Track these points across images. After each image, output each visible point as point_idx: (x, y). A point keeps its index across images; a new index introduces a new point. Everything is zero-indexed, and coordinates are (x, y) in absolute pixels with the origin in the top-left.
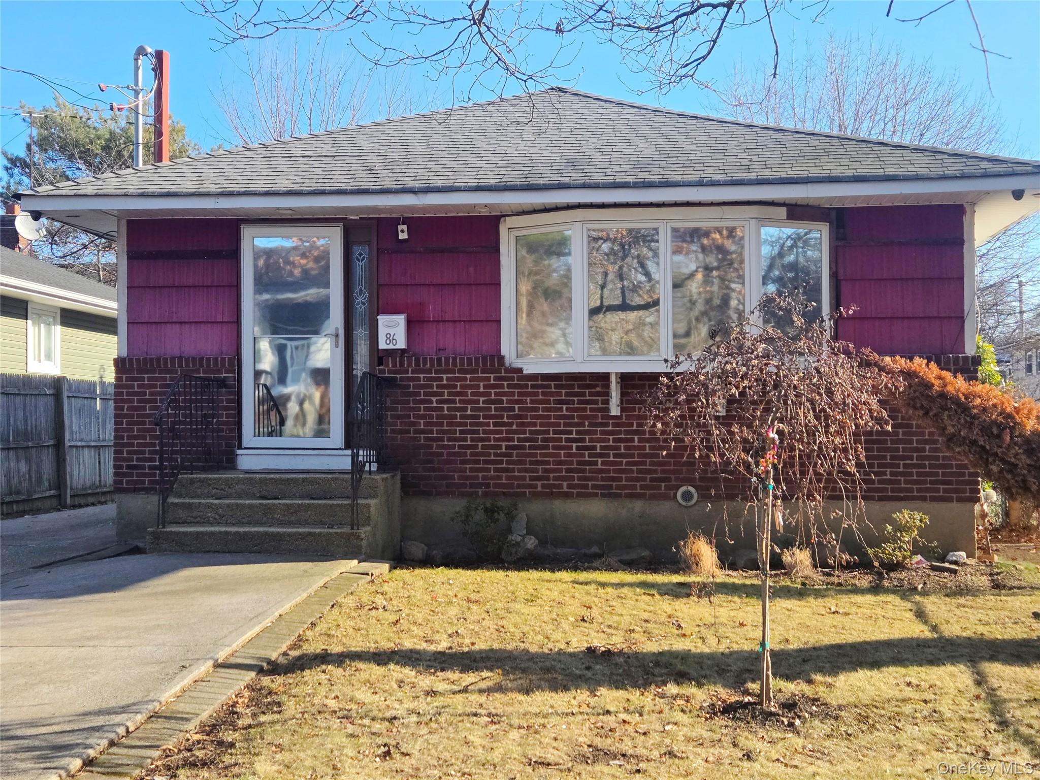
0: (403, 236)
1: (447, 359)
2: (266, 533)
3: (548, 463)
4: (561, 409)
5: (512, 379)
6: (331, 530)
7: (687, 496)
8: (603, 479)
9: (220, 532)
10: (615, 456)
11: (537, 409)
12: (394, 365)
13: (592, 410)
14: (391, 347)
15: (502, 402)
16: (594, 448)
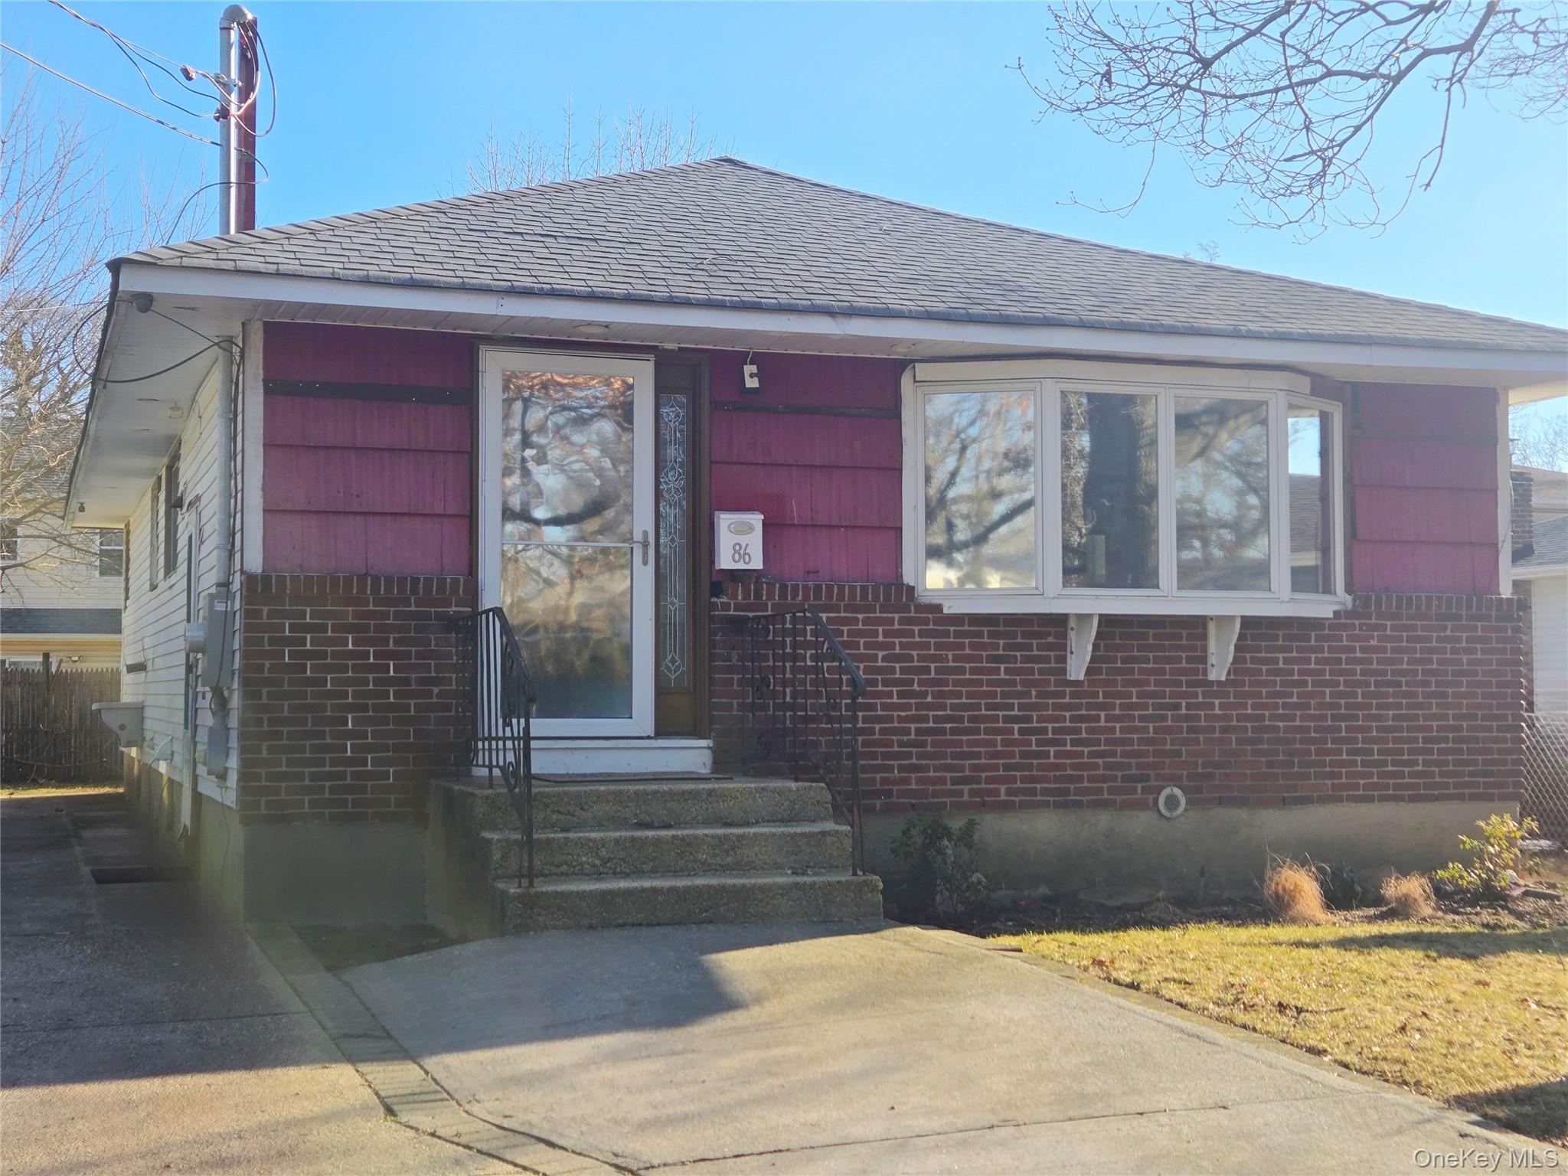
0: (752, 383)
1: (818, 588)
2: (723, 888)
3: (978, 756)
4: (997, 671)
5: (926, 622)
6: (799, 879)
7: (1172, 802)
8: (1057, 779)
9: (644, 890)
10: (1074, 743)
11: (962, 670)
12: (746, 596)
13: (1041, 671)
14: (741, 566)
15: (910, 658)
16: (1044, 731)
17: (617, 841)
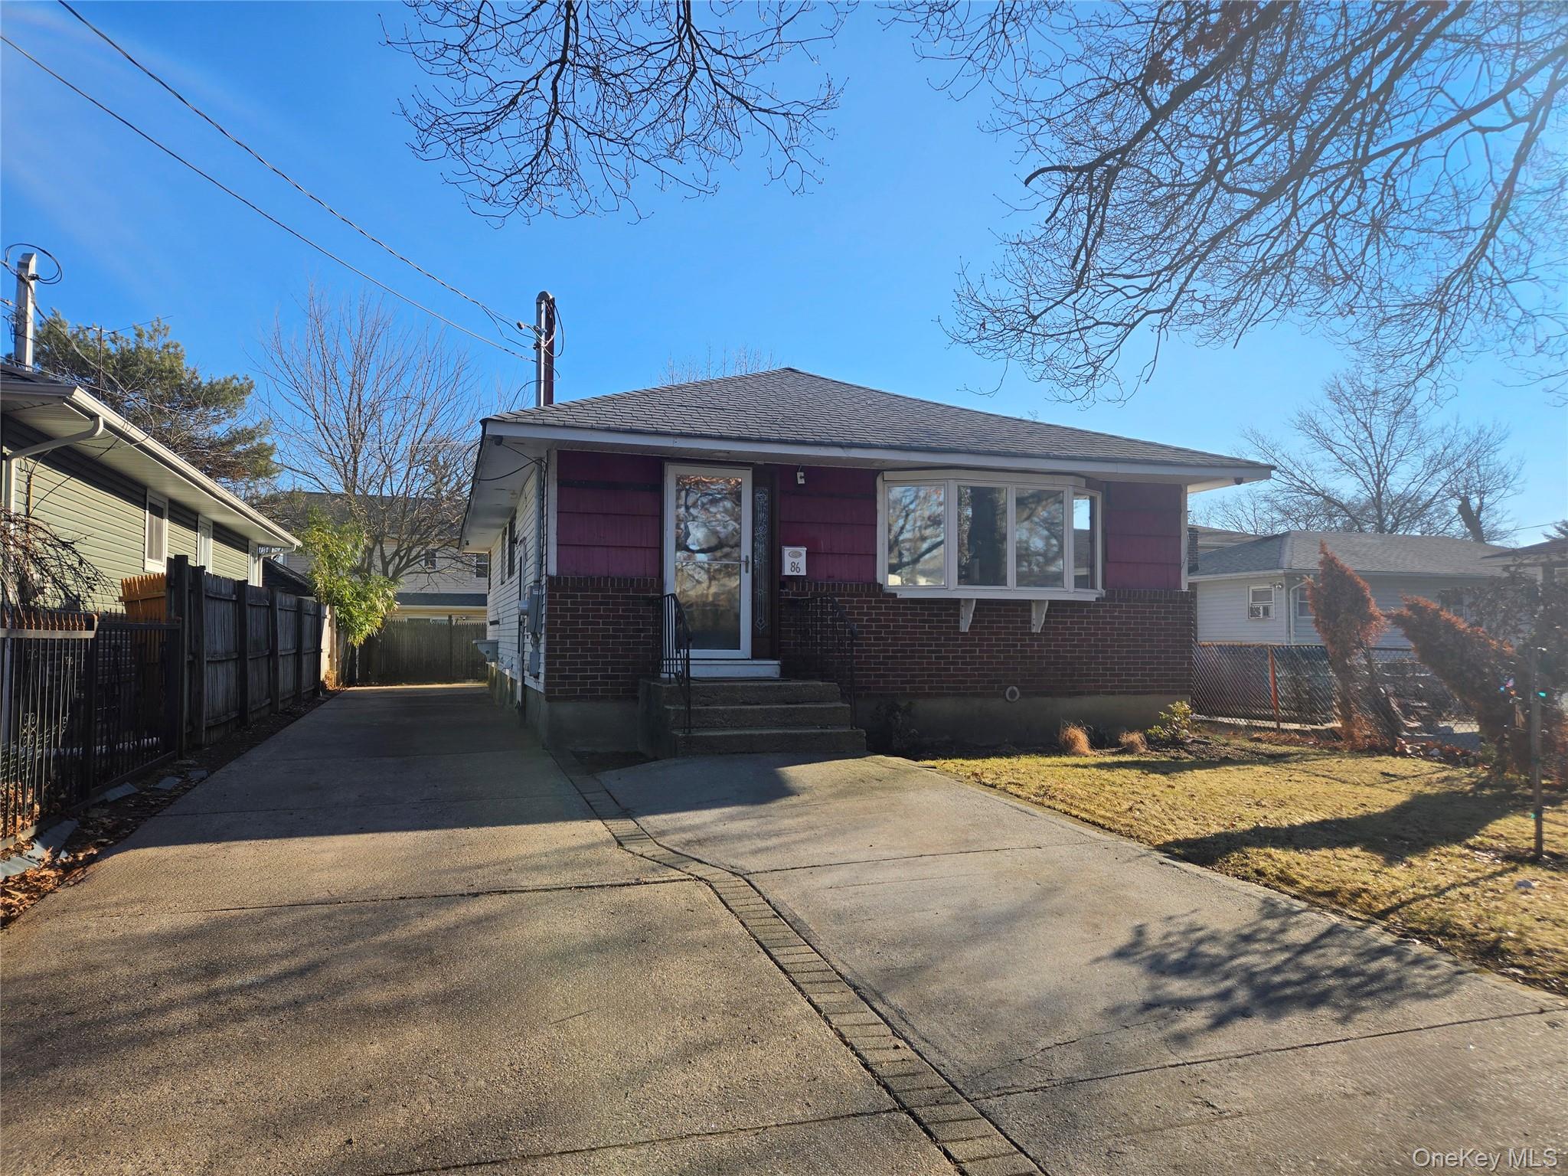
0: (801, 481)
1: (834, 585)
2: (785, 735)
3: (914, 669)
4: (924, 627)
5: (888, 602)
6: (824, 731)
7: (1012, 694)
8: (954, 682)
9: (746, 735)
10: (963, 664)
11: (907, 627)
12: (798, 589)
13: (947, 627)
14: (795, 573)
15: (880, 621)
16: (948, 657)
17: (733, 711)
